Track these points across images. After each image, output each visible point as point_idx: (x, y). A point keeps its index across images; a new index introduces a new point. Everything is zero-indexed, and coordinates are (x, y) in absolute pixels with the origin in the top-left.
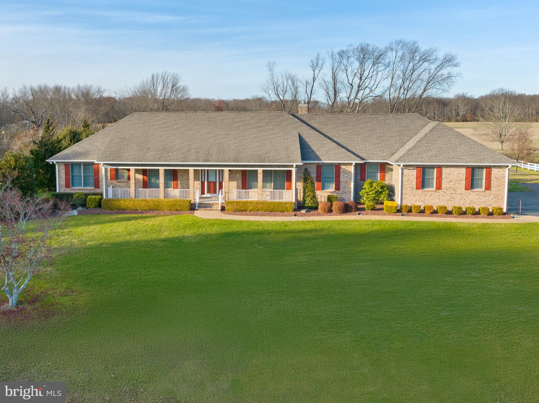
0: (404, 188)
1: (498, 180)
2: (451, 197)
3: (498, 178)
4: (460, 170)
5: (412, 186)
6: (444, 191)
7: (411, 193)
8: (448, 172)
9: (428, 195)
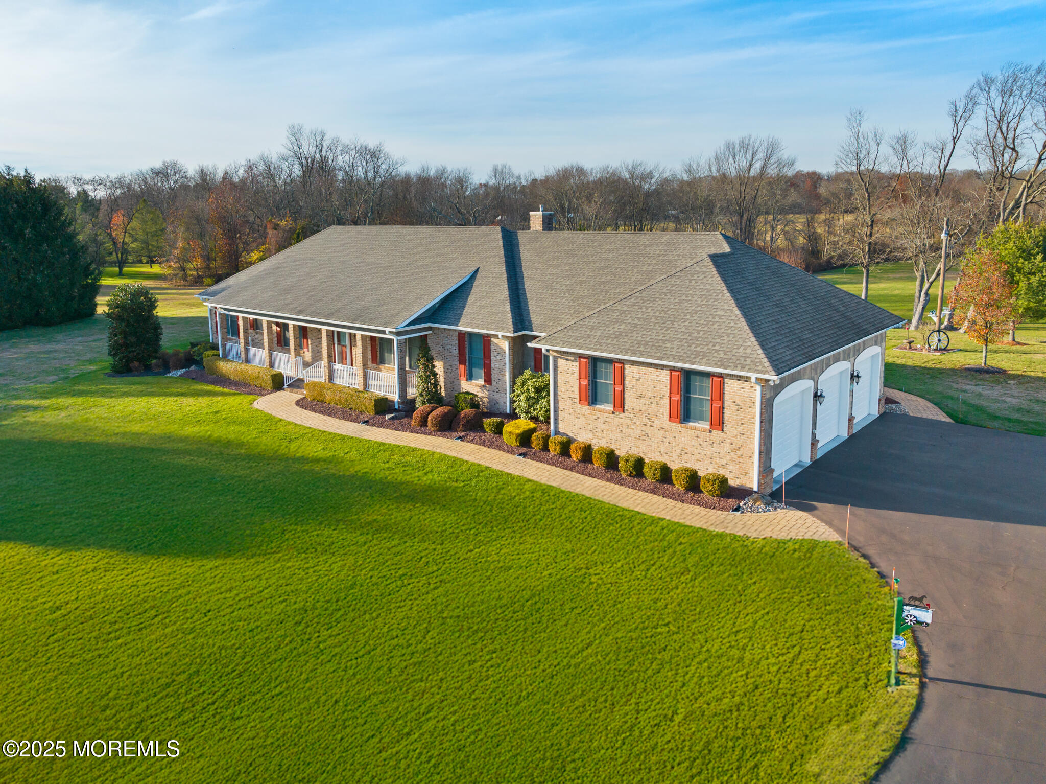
0: (559, 398)
1: (739, 408)
2: (644, 433)
3: (739, 403)
4: (658, 373)
5: (572, 396)
6: (630, 415)
7: (571, 410)
8: (637, 376)
9: (601, 420)
